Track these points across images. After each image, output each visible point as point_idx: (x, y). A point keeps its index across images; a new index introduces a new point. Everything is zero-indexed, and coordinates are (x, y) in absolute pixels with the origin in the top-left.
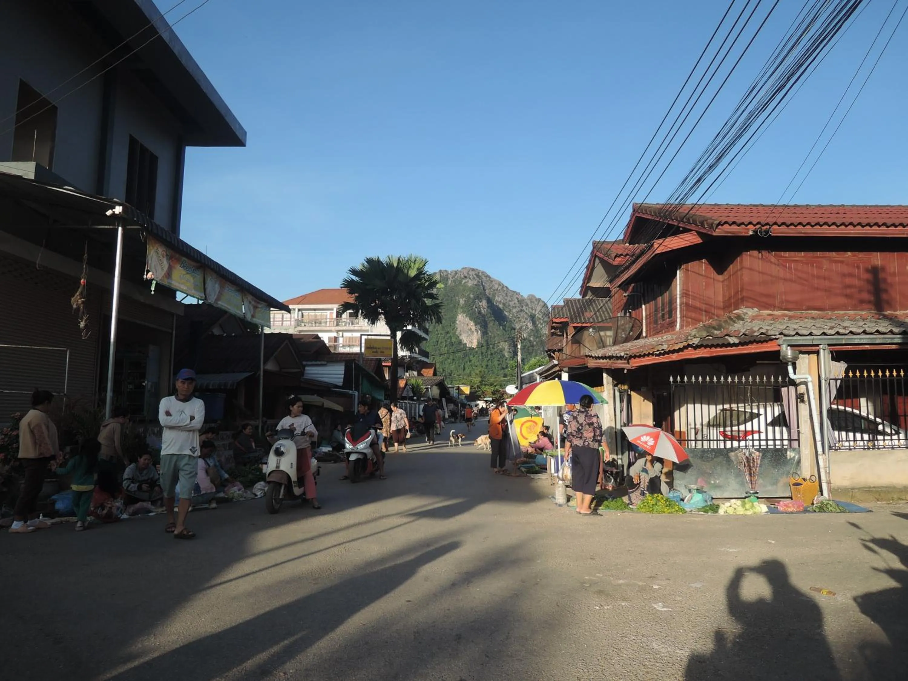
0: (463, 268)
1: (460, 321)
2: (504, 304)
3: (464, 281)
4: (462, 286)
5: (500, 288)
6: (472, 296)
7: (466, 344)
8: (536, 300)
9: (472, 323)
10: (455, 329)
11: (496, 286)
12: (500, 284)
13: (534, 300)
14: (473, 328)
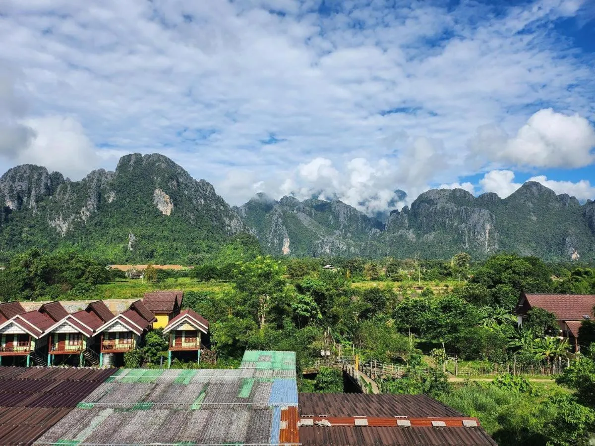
0: (155, 154)
1: (157, 194)
2: (186, 185)
3: (157, 164)
4: (156, 167)
5: (182, 172)
6: (166, 175)
7: (162, 212)
8: (207, 183)
9: (168, 196)
10: (152, 200)
11: (179, 171)
12: (182, 169)
13: (205, 183)
14: (168, 200)
